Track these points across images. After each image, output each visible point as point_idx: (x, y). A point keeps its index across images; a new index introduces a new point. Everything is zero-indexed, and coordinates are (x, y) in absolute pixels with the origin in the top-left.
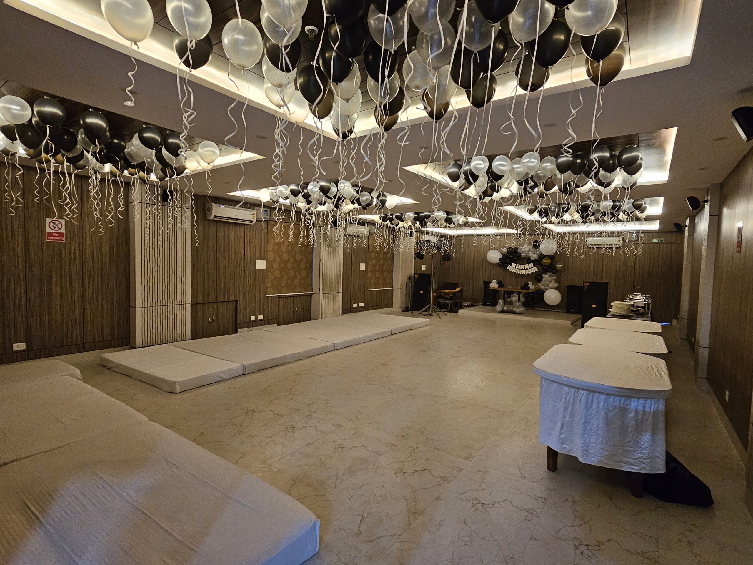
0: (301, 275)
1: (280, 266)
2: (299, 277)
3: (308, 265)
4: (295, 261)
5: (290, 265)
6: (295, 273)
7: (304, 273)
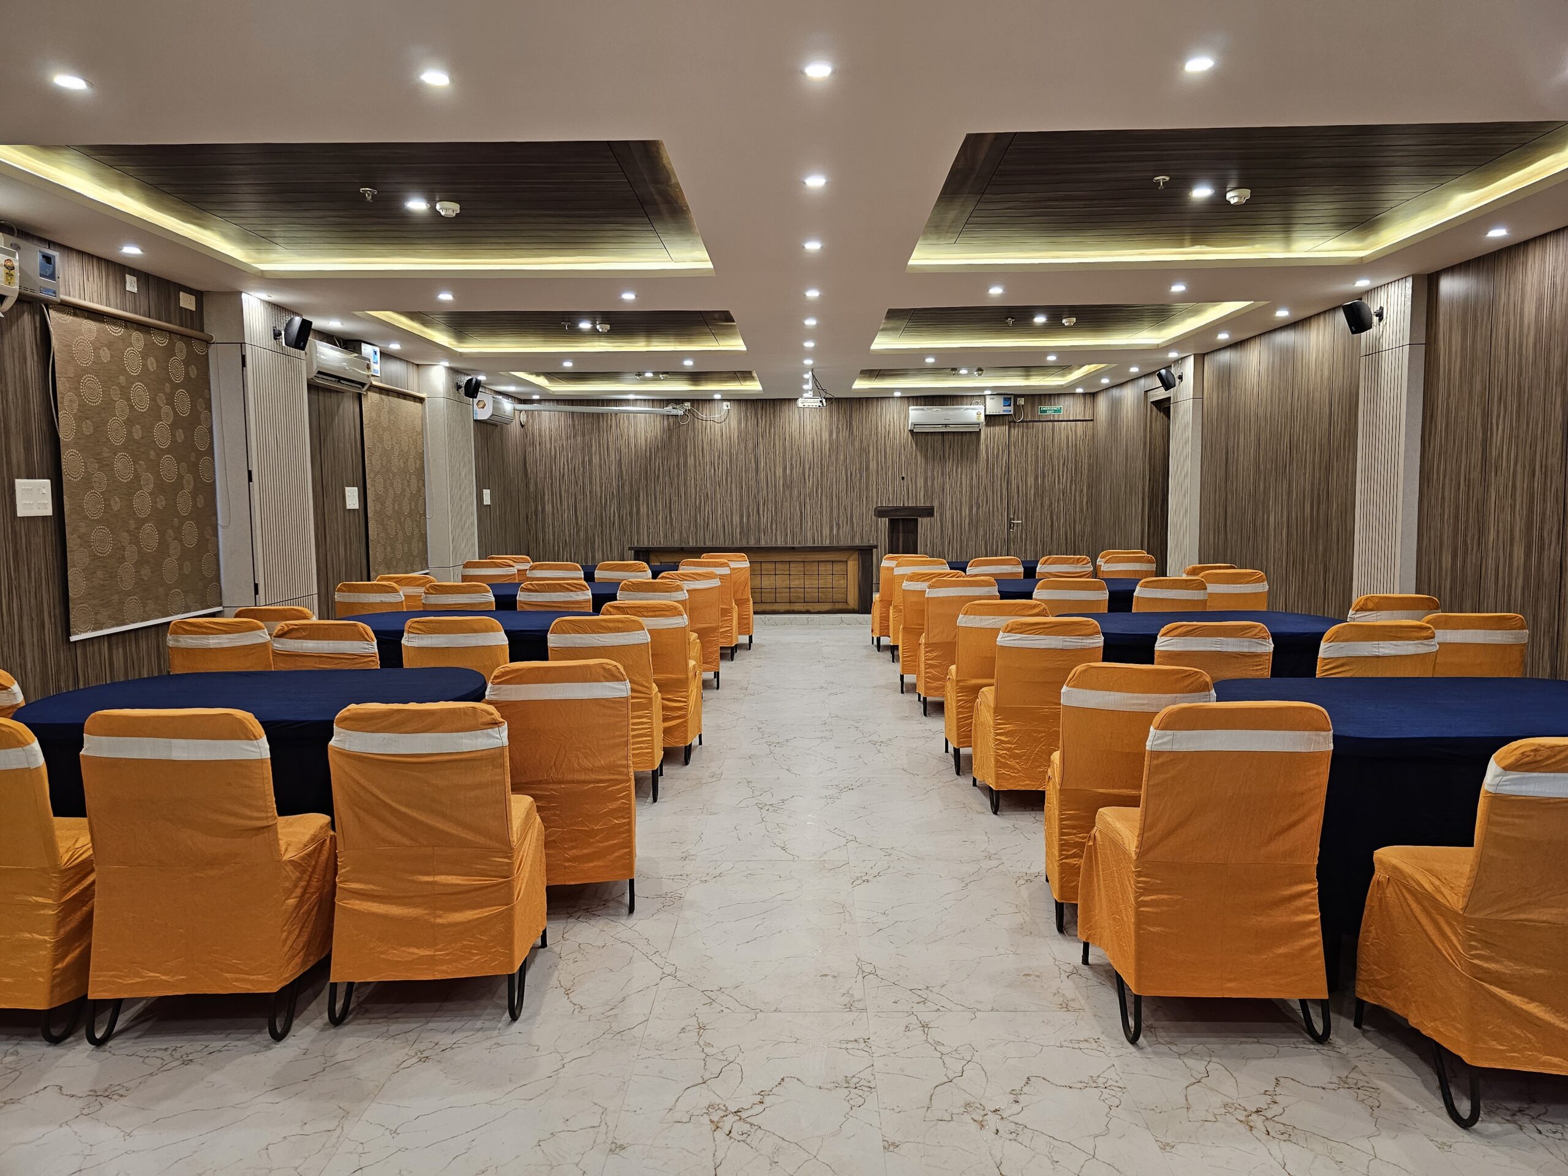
0: (181, 541)
1: (108, 506)
2: (175, 549)
3: (201, 501)
4: (161, 487)
5: (143, 503)
6: (162, 534)
7: (190, 533)
